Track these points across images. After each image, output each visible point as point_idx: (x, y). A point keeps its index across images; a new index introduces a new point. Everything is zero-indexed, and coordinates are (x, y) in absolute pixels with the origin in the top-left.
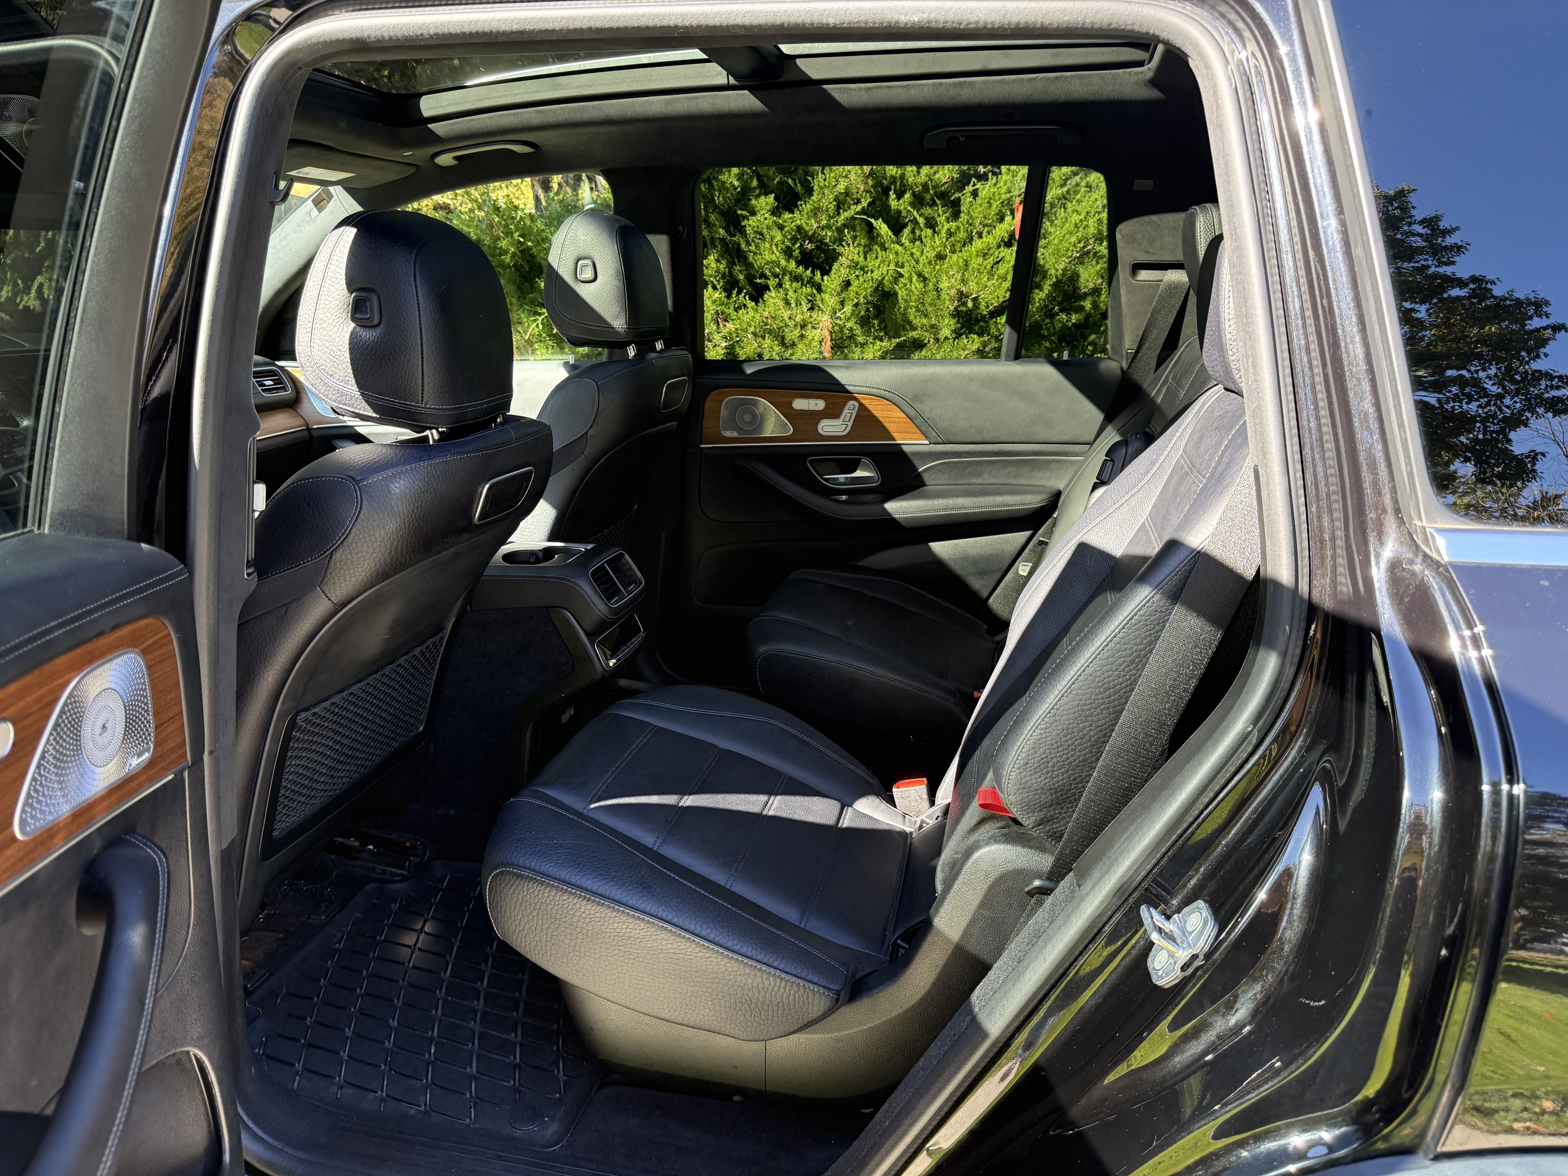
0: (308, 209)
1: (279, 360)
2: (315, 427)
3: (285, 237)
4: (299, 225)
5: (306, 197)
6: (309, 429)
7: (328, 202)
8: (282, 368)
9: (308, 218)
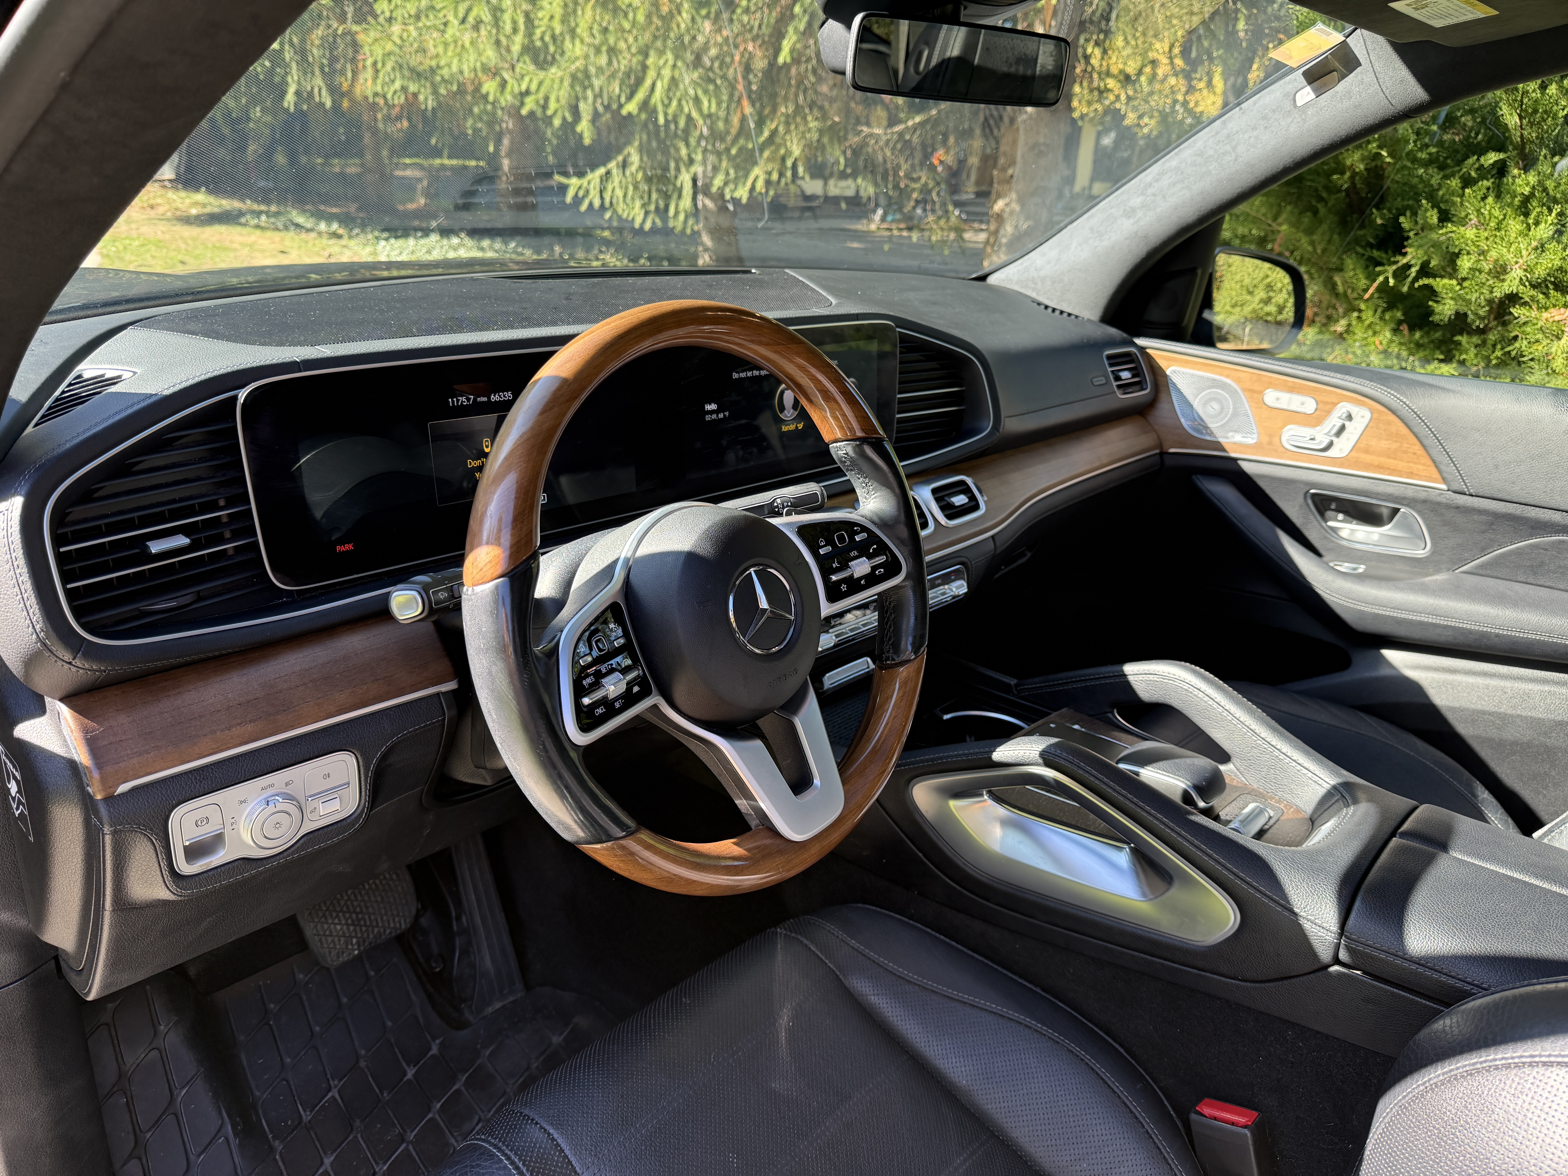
0: (1290, 88)
1: (1139, 335)
2: (1172, 450)
3: (1228, 136)
4: (1264, 118)
5: (1295, 66)
6: (1163, 454)
7: (1343, 77)
8: (1142, 349)
9: (1288, 104)
